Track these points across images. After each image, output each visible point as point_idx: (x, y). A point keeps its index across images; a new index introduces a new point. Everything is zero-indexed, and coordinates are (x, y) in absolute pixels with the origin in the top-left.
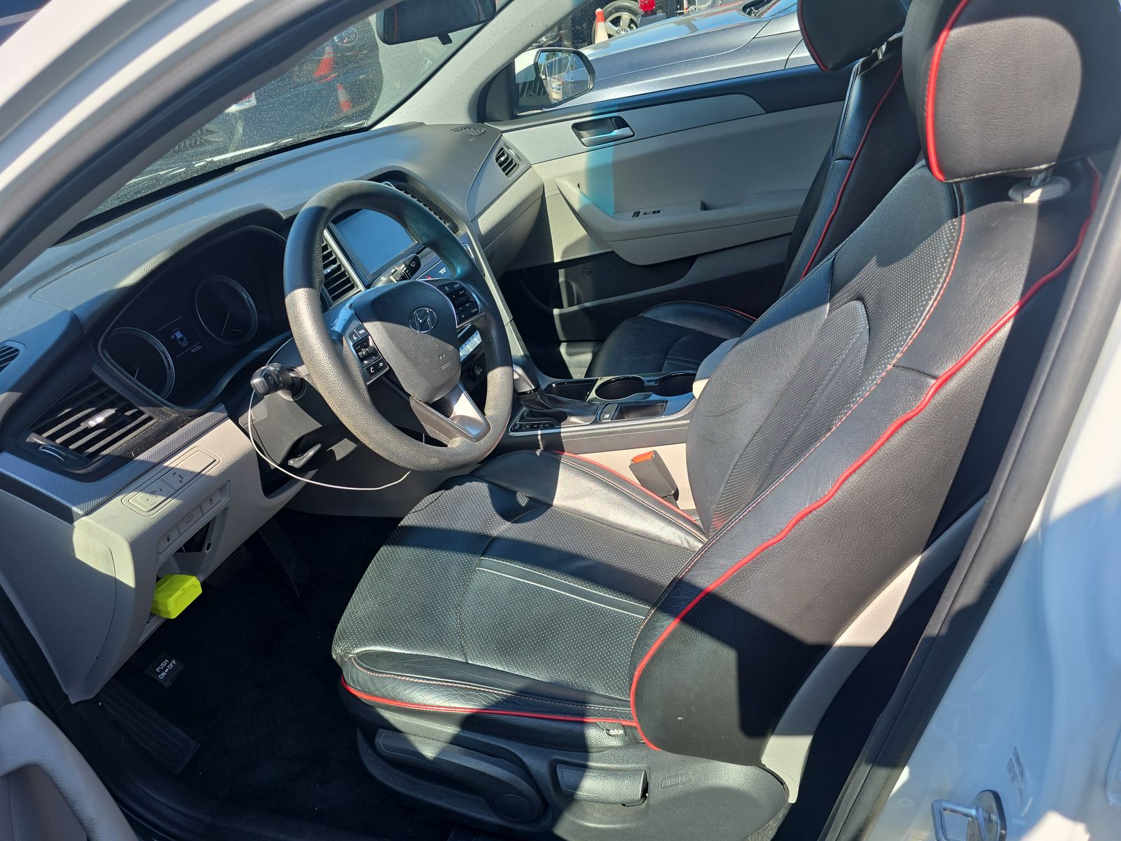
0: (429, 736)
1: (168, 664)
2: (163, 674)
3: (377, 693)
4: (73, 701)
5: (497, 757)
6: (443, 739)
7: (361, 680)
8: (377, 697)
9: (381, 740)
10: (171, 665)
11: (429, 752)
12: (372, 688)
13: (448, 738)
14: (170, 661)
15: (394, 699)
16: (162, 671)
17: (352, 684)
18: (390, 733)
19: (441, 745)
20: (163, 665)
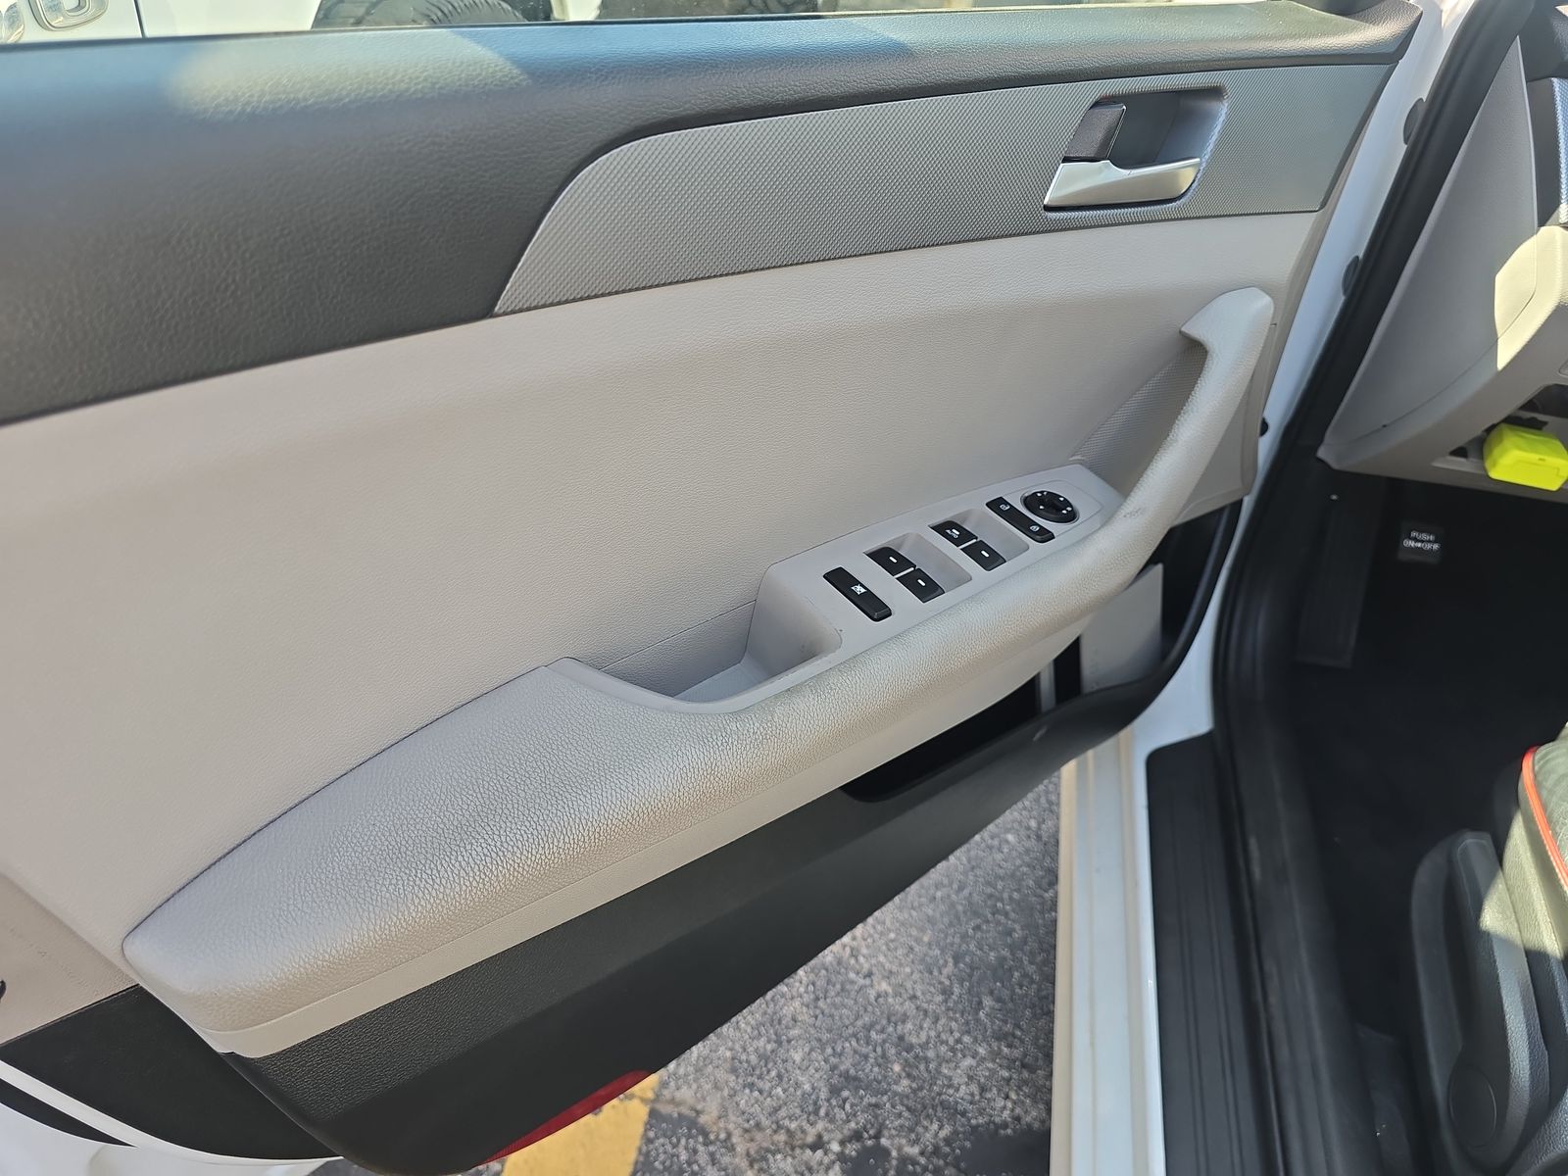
0: (1518, 910)
1: (1429, 541)
2: (1412, 544)
3: (1544, 793)
4: (1322, 453)
5: (1545, 1042)
6: (1526, 935)
7: (1548, 766)
8: (1539, 796)
9: (1472, 844)
10: (1428, 546)
11: (1491, 918)
12: (1549, 784)
13: (1533, 942)
14: (1435, 542)
15: (1550, 822)
16: (1416, 540)
17: (1537, 758)
18: (1491, 850)
19: (1514, 933)
20: (1425, 536)
